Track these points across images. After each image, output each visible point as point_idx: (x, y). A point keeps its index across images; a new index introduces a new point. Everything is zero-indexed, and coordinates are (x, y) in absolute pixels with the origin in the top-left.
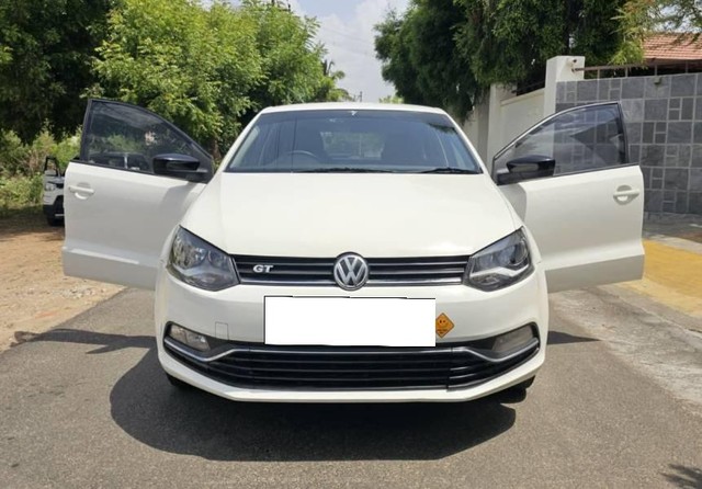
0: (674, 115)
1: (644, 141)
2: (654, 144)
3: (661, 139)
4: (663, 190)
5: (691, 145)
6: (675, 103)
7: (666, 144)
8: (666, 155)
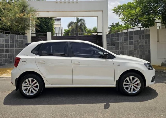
0: (11, 43)
1: (5, 48)
2: (7, 48)
3: (8, 47)
4: (10, 58)
5: (14, 49)
6: (11, 40)
7: (10, 49)
8: (10, 51)
